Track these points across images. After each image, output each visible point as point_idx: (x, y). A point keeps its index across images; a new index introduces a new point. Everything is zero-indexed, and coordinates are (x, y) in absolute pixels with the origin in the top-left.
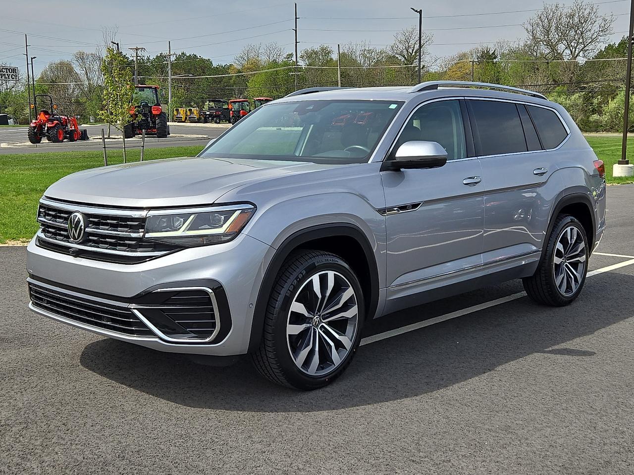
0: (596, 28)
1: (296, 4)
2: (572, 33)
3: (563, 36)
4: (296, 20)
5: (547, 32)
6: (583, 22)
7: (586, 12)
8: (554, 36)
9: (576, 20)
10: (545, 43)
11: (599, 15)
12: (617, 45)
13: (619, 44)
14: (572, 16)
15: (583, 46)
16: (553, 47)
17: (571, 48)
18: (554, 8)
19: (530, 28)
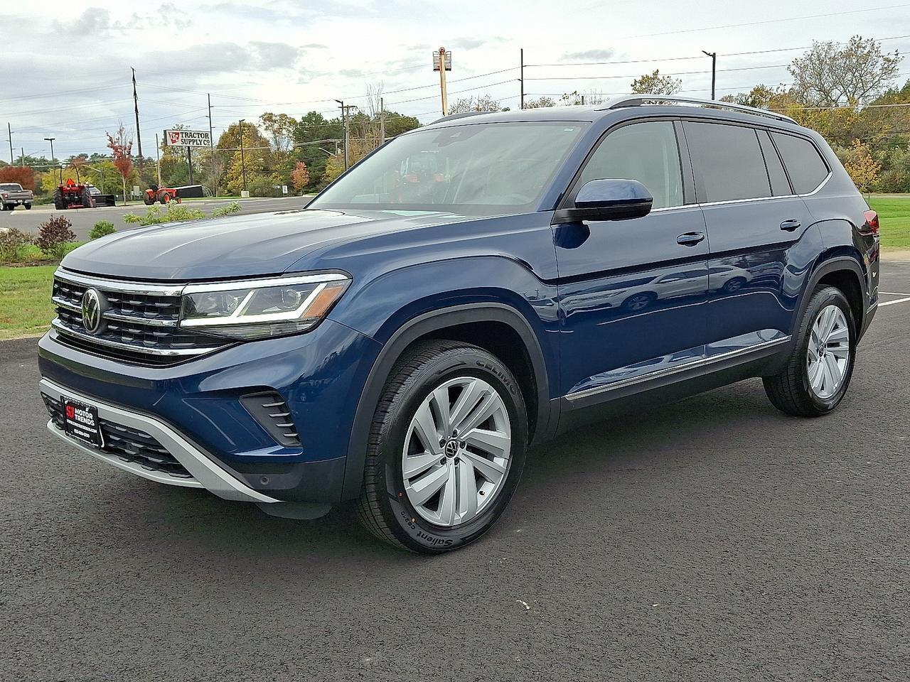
2: (849, 76)
3: (839, 81)
5: (818, 75)
6: (861, 62)
8: (828, 81)
9: (854, 60)
10: (817, 89)
12: (900, 90)
16: (826, 93)
17: (849, 94)
19: (798, 71)
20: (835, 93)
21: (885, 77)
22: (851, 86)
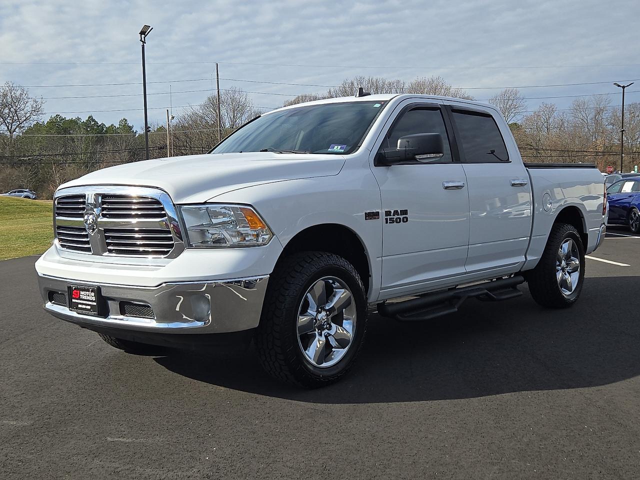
0: (28, 108)
7: (18, 94)
11: (30, 96)
13: (49, 123)
14: (5, 96)
15: (18, 123)
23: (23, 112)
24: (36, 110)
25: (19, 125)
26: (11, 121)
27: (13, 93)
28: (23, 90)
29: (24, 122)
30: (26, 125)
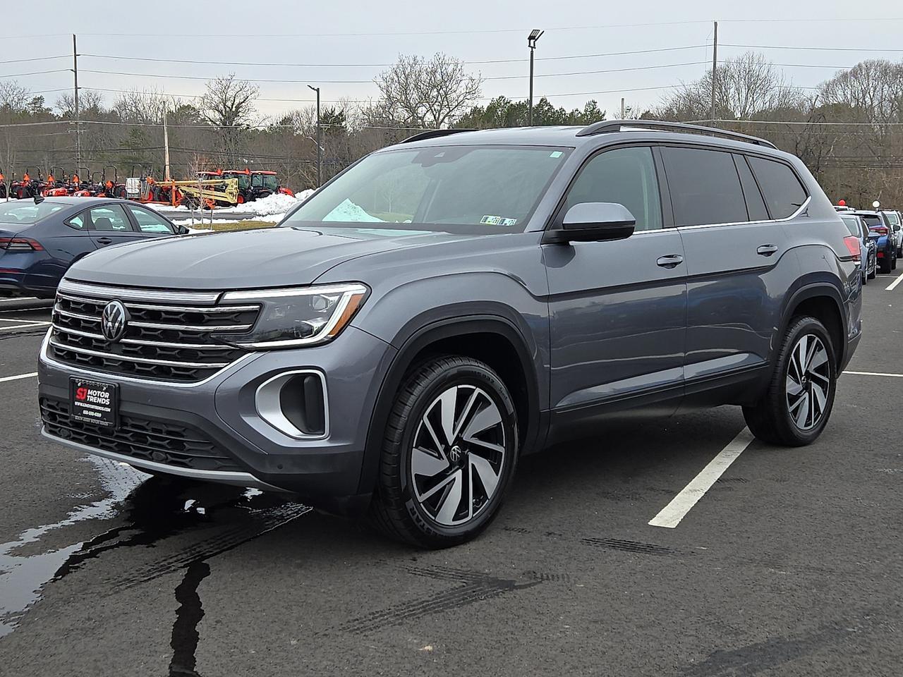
0: (462, 89)
1: (74, 36)
2: (435, 93)
3: (425, 97)
4: (75, 57)
5: (405, 90)
6: (446, 80)
7: (450, 69)
8: (414, 96)
9: (439, 77)
10: (403, 104)
11: (464, 73)
12: (485, 110)
13: (489, 108)
14: (434, 72)
15: (448, 110)
16: (412, 110)
17: (435, 113)
18: (412, 62)
19: (384, 84)
20: (421, 111)
21: (468, 97)
22: (437, 103)
23: (454, 95)
24: (471, 92)
25: (448, 113)
26: (439, 108)
27: (444, 68)
28: (457, 65)
29: (456, 109)
30: (457, 112)
